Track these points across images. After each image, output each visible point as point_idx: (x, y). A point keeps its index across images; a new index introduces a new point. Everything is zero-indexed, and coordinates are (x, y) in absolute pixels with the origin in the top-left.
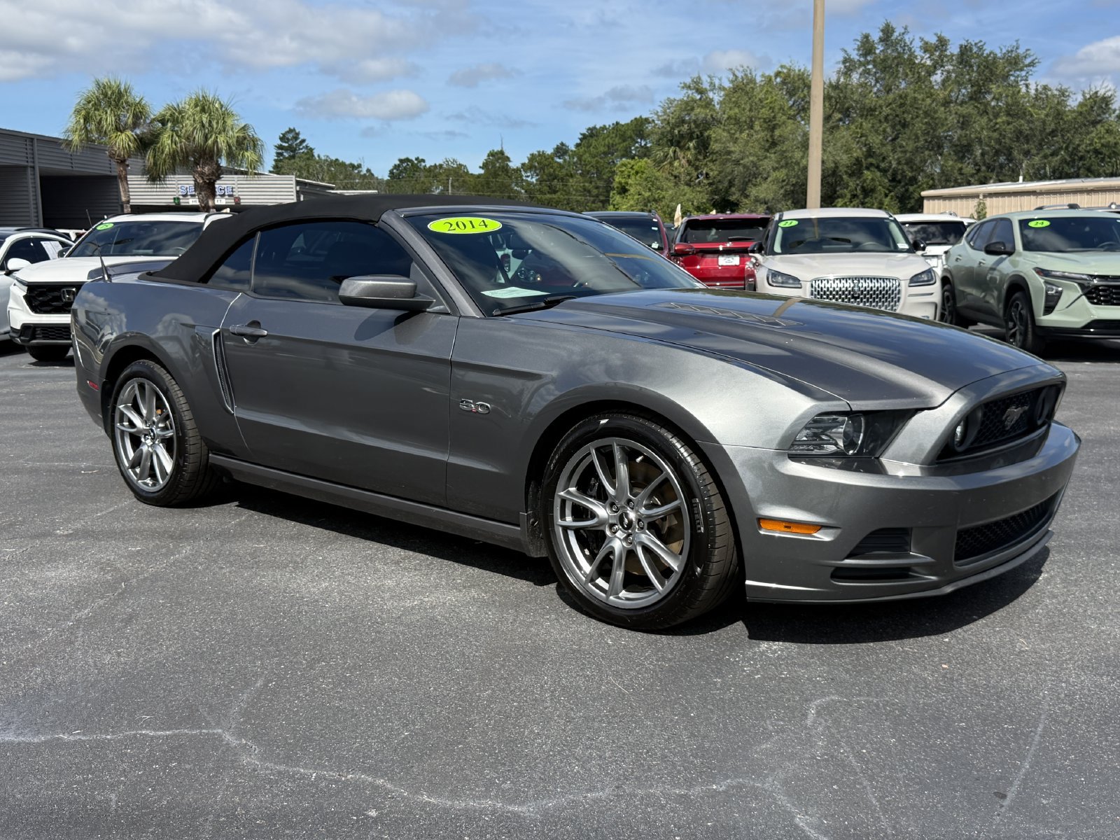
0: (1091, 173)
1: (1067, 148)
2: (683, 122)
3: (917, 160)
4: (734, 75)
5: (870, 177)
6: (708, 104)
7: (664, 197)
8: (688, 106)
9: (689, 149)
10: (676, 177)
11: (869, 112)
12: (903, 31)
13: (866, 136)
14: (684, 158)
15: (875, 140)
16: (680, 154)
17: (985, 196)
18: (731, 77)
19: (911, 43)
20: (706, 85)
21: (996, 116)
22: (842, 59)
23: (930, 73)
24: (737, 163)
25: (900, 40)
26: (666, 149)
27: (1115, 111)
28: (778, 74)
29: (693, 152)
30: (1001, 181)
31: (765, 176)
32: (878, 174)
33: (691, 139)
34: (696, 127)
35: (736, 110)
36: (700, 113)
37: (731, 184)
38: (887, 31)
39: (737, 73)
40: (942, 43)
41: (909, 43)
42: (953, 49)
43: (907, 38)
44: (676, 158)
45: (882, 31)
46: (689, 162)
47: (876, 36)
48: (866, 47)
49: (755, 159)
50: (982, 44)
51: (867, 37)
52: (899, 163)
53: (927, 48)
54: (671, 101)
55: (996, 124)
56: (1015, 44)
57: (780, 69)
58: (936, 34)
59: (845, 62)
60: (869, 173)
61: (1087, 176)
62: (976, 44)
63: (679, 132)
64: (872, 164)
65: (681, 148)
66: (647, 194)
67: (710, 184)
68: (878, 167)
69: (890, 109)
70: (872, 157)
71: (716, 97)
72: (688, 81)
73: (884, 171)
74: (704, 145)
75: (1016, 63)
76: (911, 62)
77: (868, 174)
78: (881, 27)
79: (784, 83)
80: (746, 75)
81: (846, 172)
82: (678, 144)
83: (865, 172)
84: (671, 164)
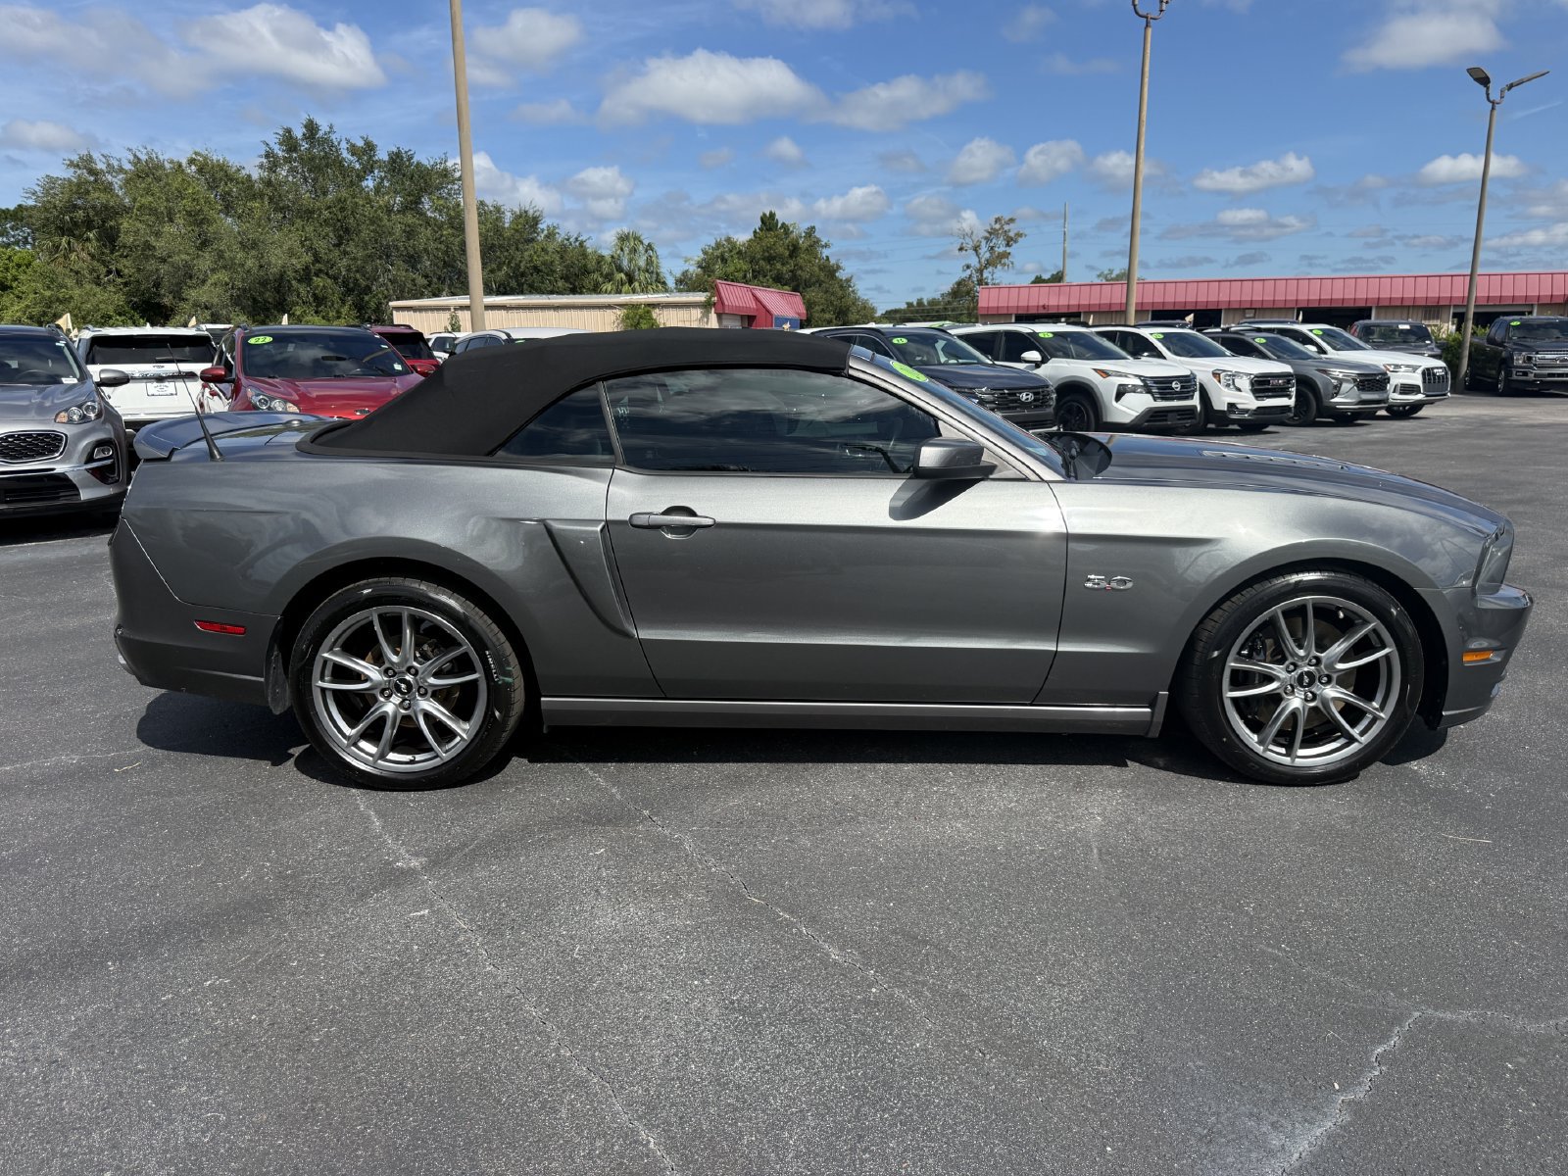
0: (534, 290)
1: (509, 263)
2: (75, 207)
3: (369, 268)
4: (135, 156)
5: (321, 284)
6: (108, 188)
7: (71, 297)
8: (80, 188)
9: (88, 239)
10: (77, 273)
11: (308, 214)
12: (328, 130)
13: (311, 240)
14: (83, 250)
15: (321, 246)
16: (77, 246)
17: (455, 309)
18: (131, 158)
19: (339, 144)
20: (101, 166)
21: (440, 228)
22: (263, 153)
23: (361, 178)
24: (163, 260)
25: (326, 141)
26: (57, 239)
27: (543, 230)
28: (191, 161)
29: (94, 242)
30: (453, 294)
31: (201, 277)
32: (329, 281)
33: (90, 228)
34: (96, 215)
35: (151, 199)
36: (98, 198)
37: (157, 285)
38: (311, 128)
39: (138, 154)
40: (370, 147)
41: (336, 144)
42: (382, 155)
43: (333, 137)
44: (71, 250)
45: (306, 127)
46: (93, 257)
47: (299, 132)
48: (289, 142)
49: (187, 258)
50: (412, 152)
51: (289, 131)
52: (349, 270)
53: (353, 150)
54: (52, 181)
55: (442, 236)
56: (443, 157)
57: (194, 156)
58: (362, 138)
59: (267, 156)
60: (319, 279)
61: (531, 293)
62: (406, 152)
63: (71, 218)
64: (320, 271)
65: (78, 238)
66: (48, 293)
67: (126, 284)
68: (327, 274)
69: (330, 213)
70: (319, 262)
71: (117, 181)
72: (75, 158)
73: (335, 278)
74: (110, 238)
75: (446, 176)
76: (339, 163)
77: (318, 281)
78: (304, 123)
79: (200, 171)
80: (150, 158)
81: (295, 279)
82: (71, 233)
83: (315, 278)
84: (66, 257)
